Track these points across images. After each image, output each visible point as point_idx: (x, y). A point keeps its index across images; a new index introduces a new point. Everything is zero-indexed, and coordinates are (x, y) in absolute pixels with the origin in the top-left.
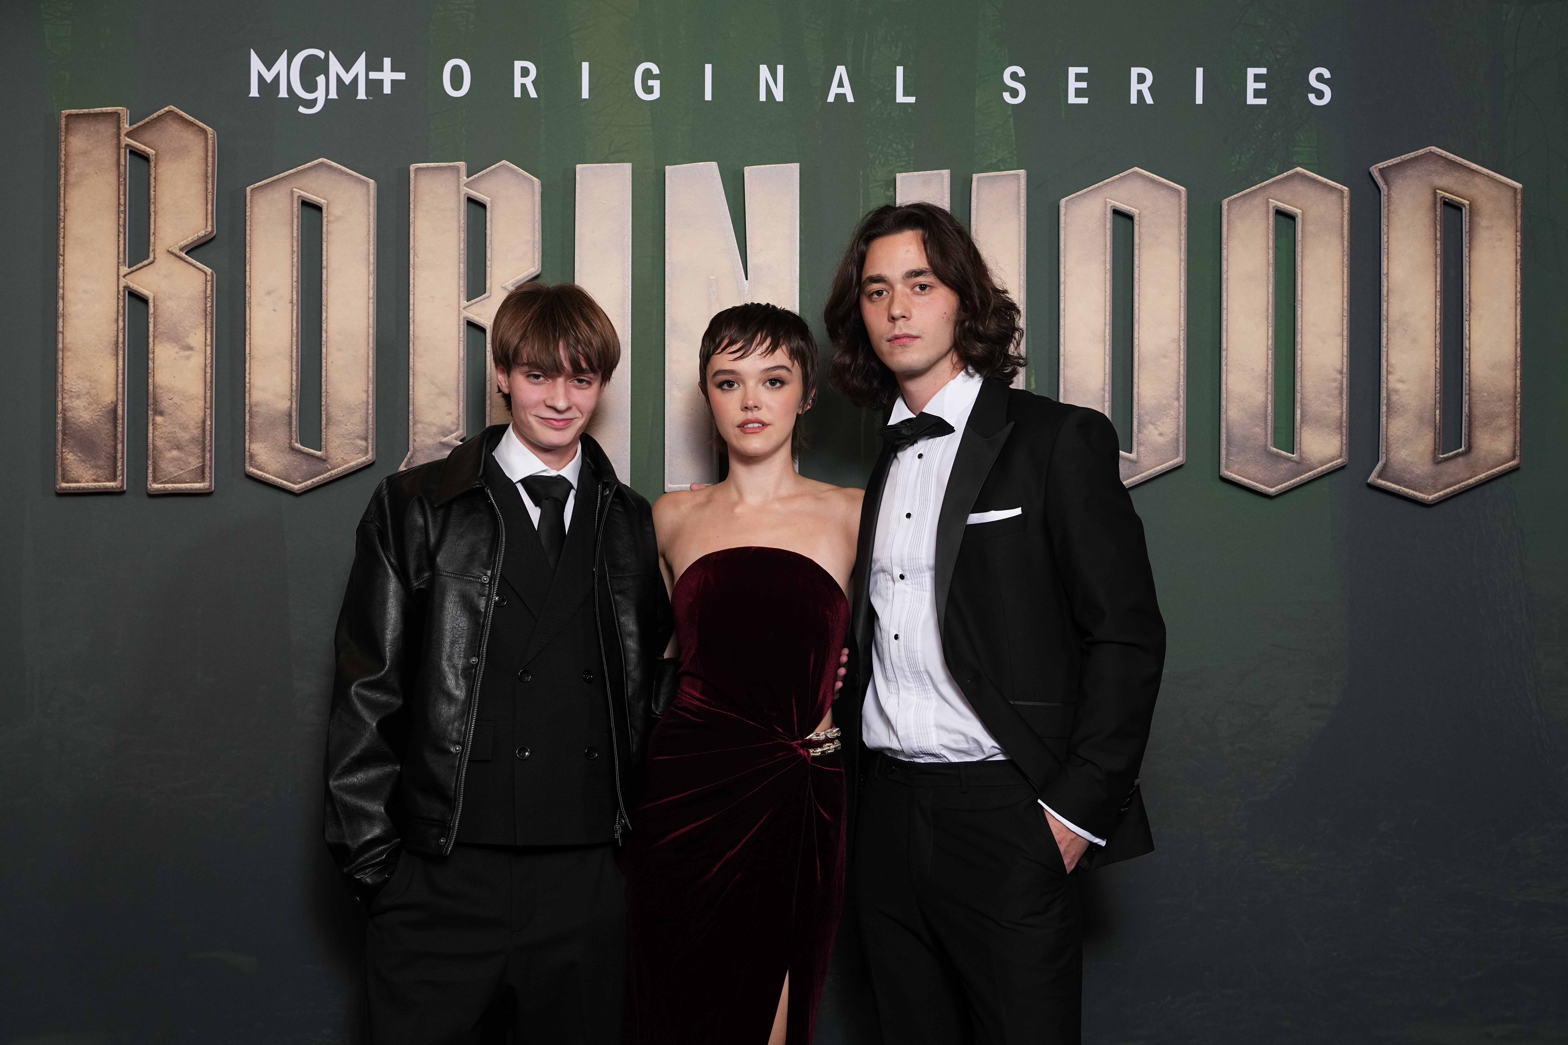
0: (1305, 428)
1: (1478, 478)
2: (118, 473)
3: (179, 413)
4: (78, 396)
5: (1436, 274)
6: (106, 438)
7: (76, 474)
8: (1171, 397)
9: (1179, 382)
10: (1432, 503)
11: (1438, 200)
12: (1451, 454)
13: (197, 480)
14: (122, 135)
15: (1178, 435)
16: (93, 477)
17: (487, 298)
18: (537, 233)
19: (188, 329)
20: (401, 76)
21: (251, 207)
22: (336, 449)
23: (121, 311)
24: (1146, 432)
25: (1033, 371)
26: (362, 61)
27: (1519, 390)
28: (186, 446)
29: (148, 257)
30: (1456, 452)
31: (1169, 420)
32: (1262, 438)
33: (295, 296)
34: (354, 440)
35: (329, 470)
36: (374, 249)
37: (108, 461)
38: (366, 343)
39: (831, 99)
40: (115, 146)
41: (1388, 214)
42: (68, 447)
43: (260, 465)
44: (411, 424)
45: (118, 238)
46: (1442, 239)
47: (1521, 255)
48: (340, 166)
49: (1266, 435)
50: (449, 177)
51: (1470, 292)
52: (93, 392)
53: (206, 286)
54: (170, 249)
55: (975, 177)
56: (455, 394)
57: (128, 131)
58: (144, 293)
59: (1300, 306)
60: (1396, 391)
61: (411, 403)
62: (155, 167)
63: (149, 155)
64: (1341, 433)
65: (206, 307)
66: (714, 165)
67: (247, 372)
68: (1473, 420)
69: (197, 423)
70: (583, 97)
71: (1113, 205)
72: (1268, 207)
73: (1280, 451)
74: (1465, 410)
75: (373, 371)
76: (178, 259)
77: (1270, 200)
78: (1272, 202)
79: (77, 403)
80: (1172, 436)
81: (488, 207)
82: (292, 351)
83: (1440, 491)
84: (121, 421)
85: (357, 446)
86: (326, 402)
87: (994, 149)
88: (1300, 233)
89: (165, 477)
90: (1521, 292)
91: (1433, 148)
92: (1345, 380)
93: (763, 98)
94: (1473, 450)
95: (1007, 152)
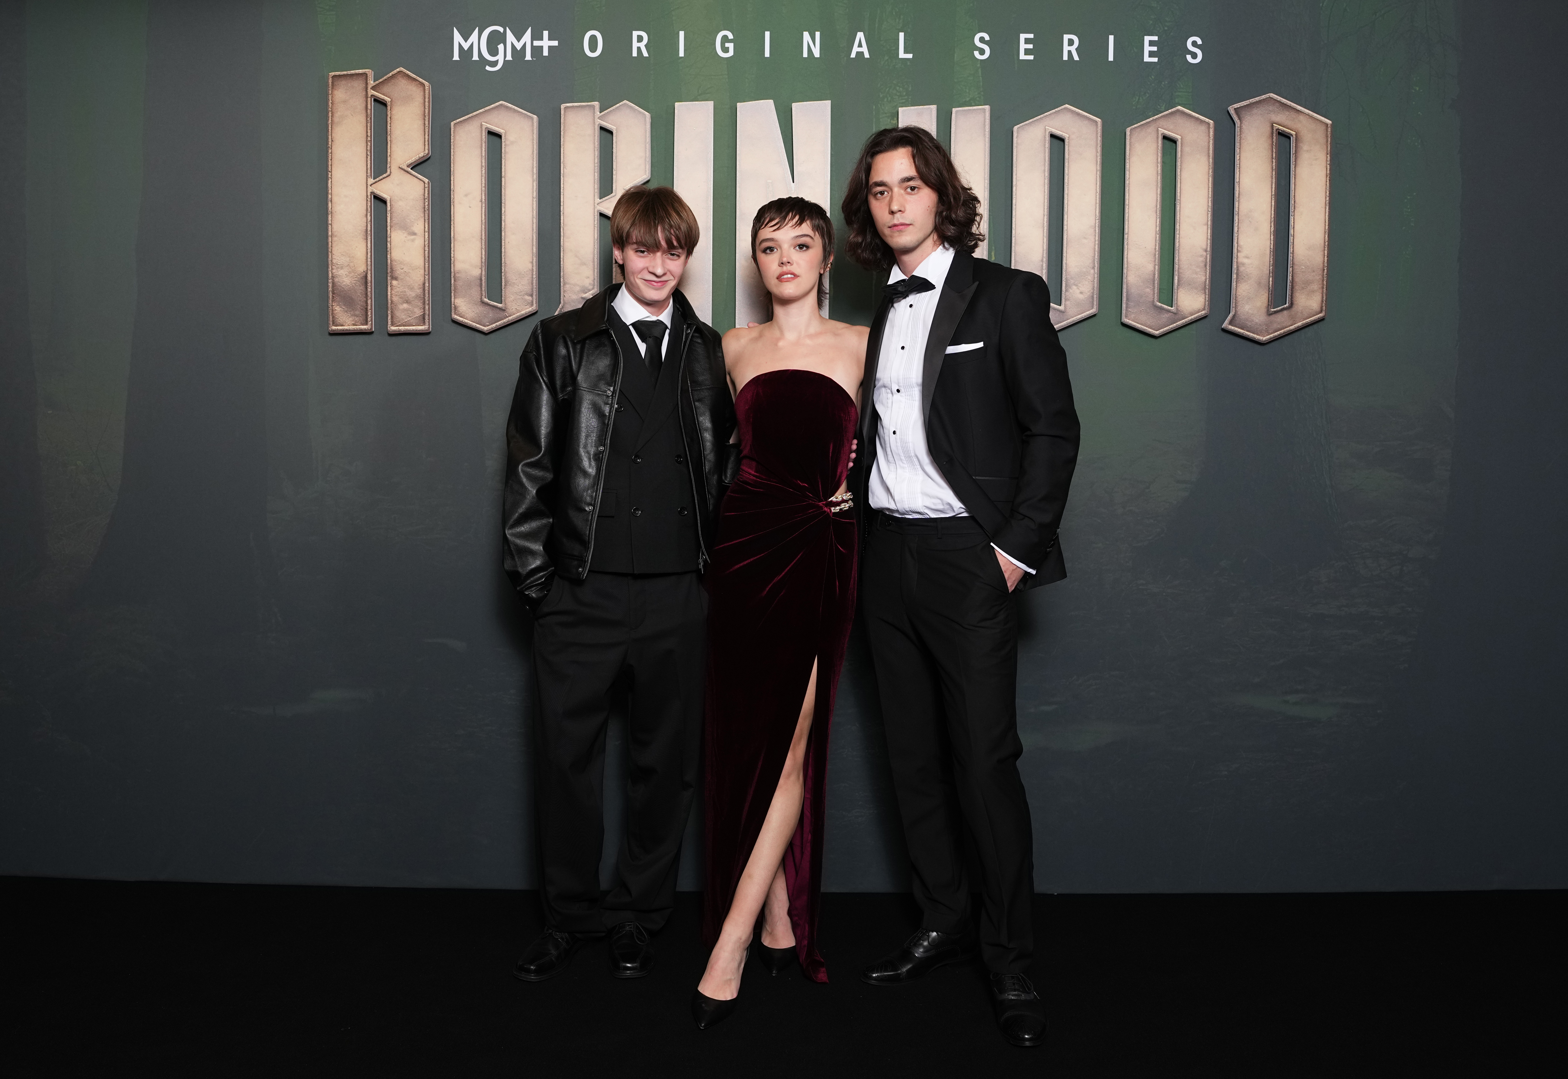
0: (1181, 289)
1: (1296, 325)
3: (408, 278)
4: (342, 267)
5: (1272, 182)
6: (361, 296)
7: (341, 320)
8: (1089, 267)
9: (1095, 256)
10: (1265, 342)
11: (1275, 131)
12: (1279, 308)
13: (420, 323)
14: (369, 88)
15: (1093, 293)
16: (353, 322)
18: (648, 151)
19: (413, 220)
20: (555, 43)
21: (454, 136)
22: (512, 302)
23: (369, 209)
24: (1071, 291)
25: (993, 248)
26: (529, 33)
27: (1326, 265)
28: (413, 301)
29: (386, 172)
30: (1282, 307)
31: (1087, 283)
32: (1151, 296)
33: (483, 197)
34: (523, 296)
35: (507, 317)
36: (536, 164)
37: (362, 311)
38: (531, 229)
39: (853, 55)
40: (364, 96)
41: (1240, 140)
42: (336, 302)
43: (461, 313)
44: (562, 285)
45: (367, 159)
46: (1277, 158)
47: (1330, 170)
48: (514, 107)
49: (1154, 294)
50: (587, 113)
51: (1294, 196)
52: (352, 264)
53: (425, 191)
54: (401, 166)
55: (954, 110)
56: (591, 264)
57: (373, 85)
58: (384, 197)
59: (1179, 204)
60: (1243, 264)
61: (562, 270)
62: (390, 110)
63: (386, 101)
64: (1205, 293)
65: (425, 205)
66: (771, 101)
67: (452, 250)
68: (1294, 285)
69: (419, 285)
70: (680, 56)
71: (1051, 131)
72: (1158, 134)
73: (1163, 305)
74: (1290, 278)
75: (536, 248)
76: (406, 173)
77: (1159, 129)
78: (1161, 131)
79: (341, 272)
80: (1089, 294)
81: (614, 133)
82: (482, 235)
83: (1271, 334)
84: (370, 284)
85: (526, 300)
86: (505, 270)
87: (967, 91)
88: (1180, 152)
89: (399, 322)
90: (1329, 196)
91: (1272, 94)
92: (1208, 256)
93: (805, 55)
94: (1294, 306)
95: (976, 93)
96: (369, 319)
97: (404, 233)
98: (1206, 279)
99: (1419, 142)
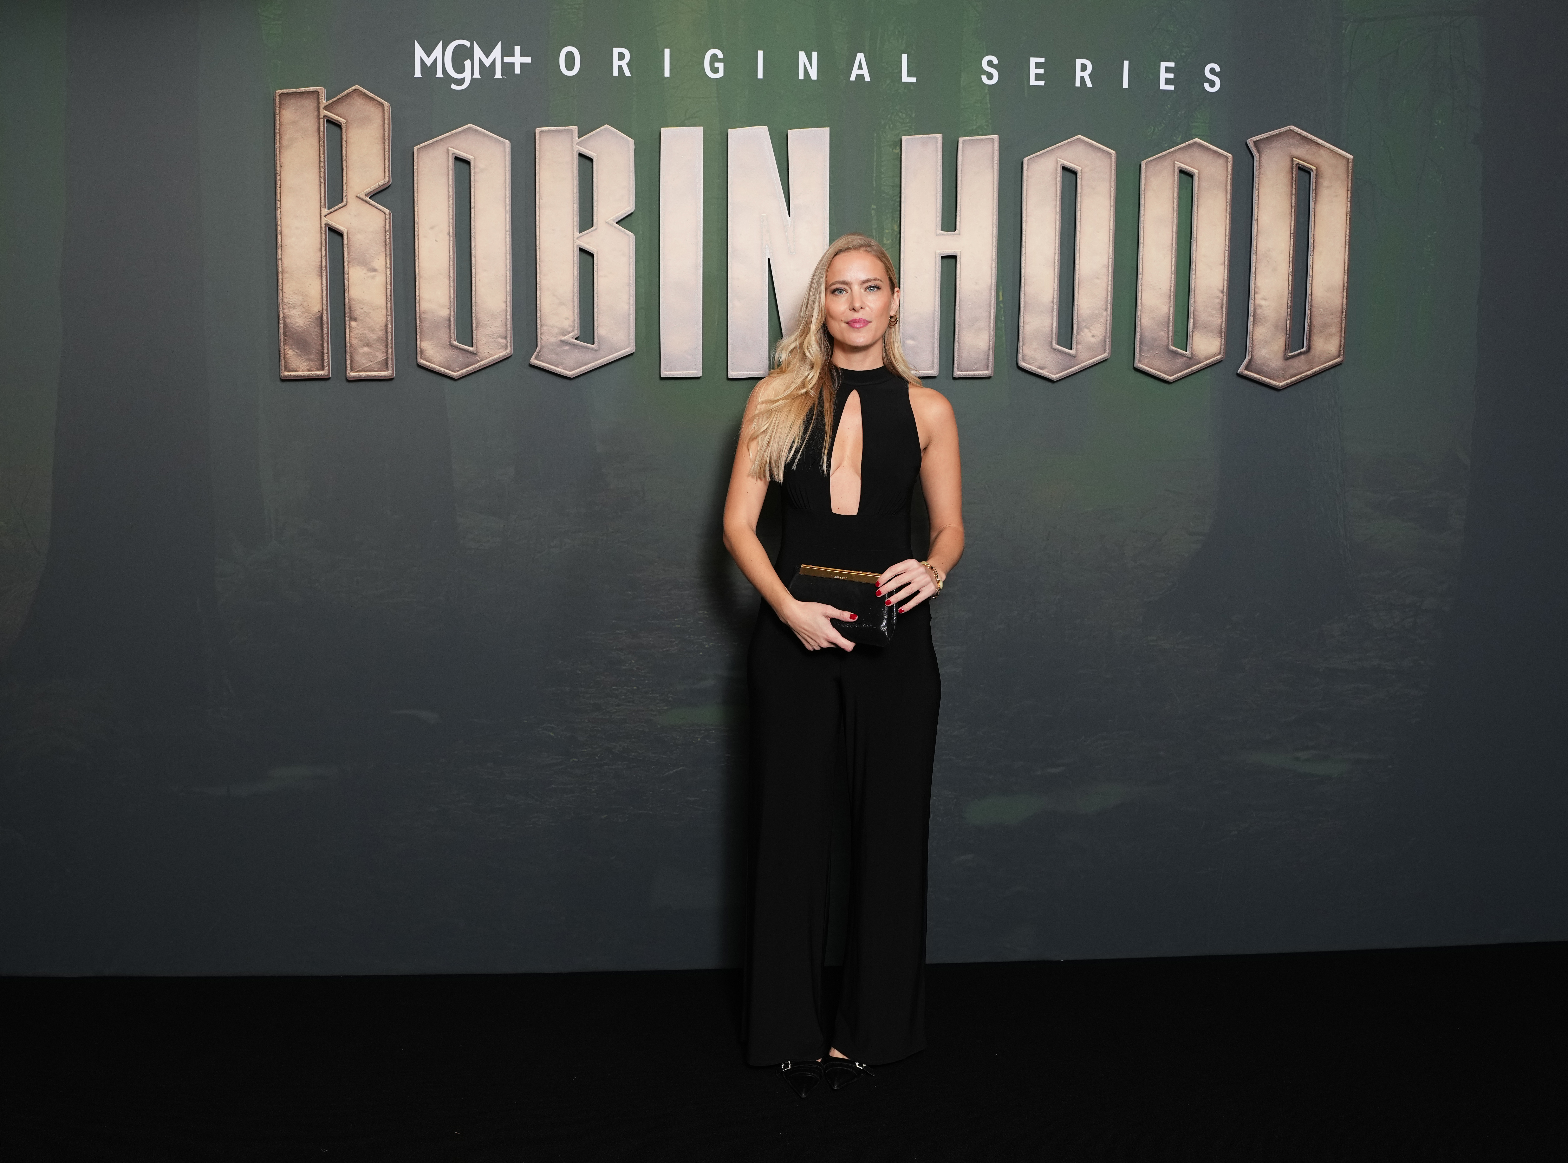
0: (1196, 333)
1: (1313, 370)
2: (325, 365)
3: (368, 319)
4: (294, 307)
5: (1291, 220)
6: (316, 338)
7: (295, 365)
8: (1101, 308)
9: (1107, 297)
10: (1282, 388)
11: (1294, 165)
12: (1296, 352)
13: (383, 369)
14: (321, 108)
15: (1105, 337)
16: (308, 368)
17: (594, 230)
18: (632, 180)
19: (373, 255)
20: (528, 60)
21: (417, 162)
22: (484, 345)
23: (324, 243)
24: (1082, 334)
25: (1001, 287)
26: (498, 49)
27: (1345, 307)
28: (374, 344)
29: (342, 201)
30: (1299, 351)
31: (1099, 325)
32: (1165, 339)
33: (451, 230)
34: (497, 338)
35: (479, 362)
36: (509, 193)
37: (317, 355)
38: (504, 263)
39: (853, 78)
40: (316, 116)
41: (1259, 175)
42: (288, 345)
43: (428, 357)
44: (539, 326)
45: (320, 187)
46: (1296, 194)
47: (1350, 208)
48: (483, 130)
49: (1168, 337)
50: (565, 138)
51: (1314, 234)
52: (305, 304)
53: (385, 223)
54: (358, 195)
55: (961, 140)
56: (571, 304)
57: (325, 105)
58: (340, 229)
59: (1195, 242)
60: (1261, 306)
61: (538, 311)
62: (346, 132)
63: (341, 123)
64: (1221, 336)
65: (386, 239)
66: (766, 128)
67: (417, 288)
68: (1312, 328)
69: (381, 326)
70: (665, 76)
71: (1062, 163)
72: (1174, 167)
73: (1177, 349)
74: (1307, 321)
75: (510, 286)
76: (364, 202)
77: (1176, 162)
78: (1178, 164)
79: (293, 312)
80: (1101, 337)
81: (594, 160)
82: (450, 271)
83: (1287, 380)
84: (326, 326)
85: (500, 343)
86: (476, 310)
88: (1197, 187)
89: (359, 367)
90: (1350, 235)
91: (1292, 126)
92: (1225, 297)
93: (801, 77)
94: (1311, 350)
95: (984, 121)
96: (326, 364)
97: (363, 269)
98: (1222, 322)
99: (1441, 178)
